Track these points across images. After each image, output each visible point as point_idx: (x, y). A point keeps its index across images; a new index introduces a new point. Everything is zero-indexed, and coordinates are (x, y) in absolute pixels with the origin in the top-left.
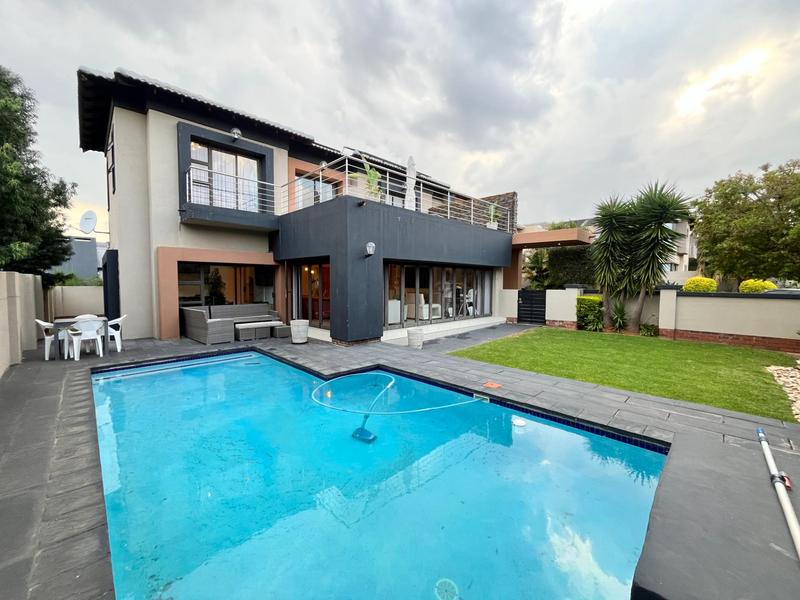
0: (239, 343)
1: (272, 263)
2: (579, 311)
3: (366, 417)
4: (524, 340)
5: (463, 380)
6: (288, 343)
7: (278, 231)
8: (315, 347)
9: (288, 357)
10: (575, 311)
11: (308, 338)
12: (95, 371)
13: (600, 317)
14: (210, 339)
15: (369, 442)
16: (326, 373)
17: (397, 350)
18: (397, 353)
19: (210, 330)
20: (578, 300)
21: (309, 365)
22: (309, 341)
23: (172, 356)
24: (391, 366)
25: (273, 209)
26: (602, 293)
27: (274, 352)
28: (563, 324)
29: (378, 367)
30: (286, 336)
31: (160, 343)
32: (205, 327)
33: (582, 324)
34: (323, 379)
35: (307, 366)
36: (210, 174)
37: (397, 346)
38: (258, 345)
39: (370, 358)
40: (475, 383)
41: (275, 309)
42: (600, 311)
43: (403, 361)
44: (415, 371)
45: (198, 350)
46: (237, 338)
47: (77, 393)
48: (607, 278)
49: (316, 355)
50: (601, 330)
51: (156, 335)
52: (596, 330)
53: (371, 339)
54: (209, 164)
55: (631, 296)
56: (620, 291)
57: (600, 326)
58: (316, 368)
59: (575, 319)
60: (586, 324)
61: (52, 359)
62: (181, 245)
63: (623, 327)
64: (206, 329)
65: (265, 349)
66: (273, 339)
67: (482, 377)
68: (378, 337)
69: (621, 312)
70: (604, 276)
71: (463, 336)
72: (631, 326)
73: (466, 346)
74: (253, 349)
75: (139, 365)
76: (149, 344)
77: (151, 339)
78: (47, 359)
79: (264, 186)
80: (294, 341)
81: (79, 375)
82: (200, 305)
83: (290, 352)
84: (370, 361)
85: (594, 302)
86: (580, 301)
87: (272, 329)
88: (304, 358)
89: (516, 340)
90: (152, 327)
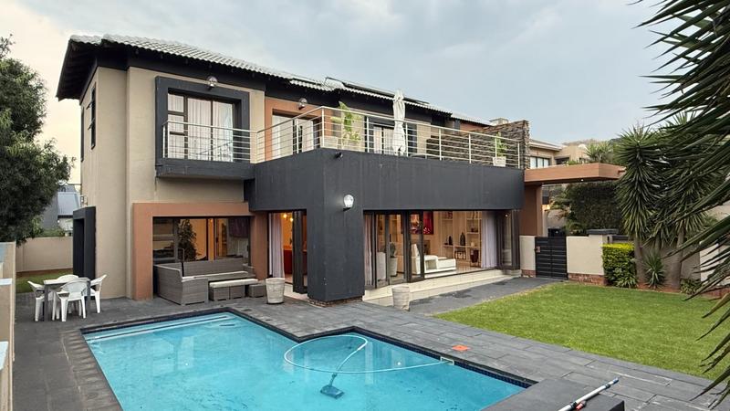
0: (214, 303)
1: (247, 213)
2: (606, 263)
3: (334, 376)
4: (533, 298)
5: (434, 343)
6: (263, 303)
7: (254, 180)
8: (292, 307)
9: (263, 318)
10: (601, 262)
11: (285, 297)
12: (85, 331)
13: (632, 270)
14: (185, 299)
15: (336, 397)
16: (299, 335)
17: (376, 311)
18: (376, 314)
19: (185, 290)
20: (604, 249)
21: (284, 327)
22: (286, 301)
23: (149, 317)
24: (366, 328)
25: (249, 157)
26: (632, 240)
27: (249, 313)
28: (588, 278)
29: (353, 330)
30: (262, 293)
31: (134, 303)
32: (180, 286)
33: (610, 279)
34: (295, 340)
35: (281, 327)
36: (186, 127)
37: (378, 307)
38: (233, 306)
39: (344, 321)
40: (443, 346)
41: (250, 265)
42: (630, 263)
43: (380, 323)
44: (388, 334)
45: (174, 311)
46: (211, 299)
47: (79, 351)
48: (637, 224)
49: (291, 317)
50: (633, 286)
51: (129, 296)
52: (627, 286)
53: (351, 299)
54: (185, 115)
55: (667, 244)
56: (654, 239)
57: (632, 281)
58: (290, 330)
59: (602, 272)
60: (616, 279)
61: (41, 319)
62: (156, 200)
63: (660, 282)
64: (181, 288)
65: (240, 310)
66: (247, 298)
67: (454, 340)
68: (360, 297)
69: (657, 264)
70: (633, 221)
71: (461, 295)
72: (670, 281)
73: (461, 307)
74: (227, 310)
75: (121, 326)
76: (124, 304)
77: (124, 298)
78: (36, 320)
79: (239, 133)
80: (270, 301)
81: (73, 335)
82: (173, 261)
83: (266, 313)
84: (346, 323)
85: (622, 251)
86: (606, 251)
87: (247, 287)
88: (279, 319)
89: (522, 300)
90: (125, 286)
